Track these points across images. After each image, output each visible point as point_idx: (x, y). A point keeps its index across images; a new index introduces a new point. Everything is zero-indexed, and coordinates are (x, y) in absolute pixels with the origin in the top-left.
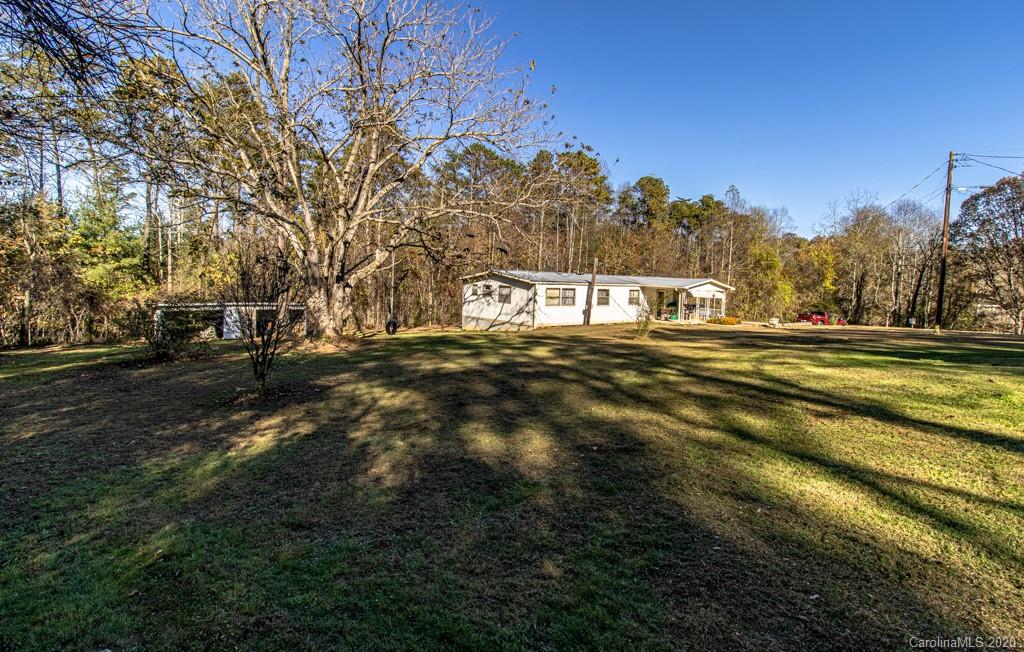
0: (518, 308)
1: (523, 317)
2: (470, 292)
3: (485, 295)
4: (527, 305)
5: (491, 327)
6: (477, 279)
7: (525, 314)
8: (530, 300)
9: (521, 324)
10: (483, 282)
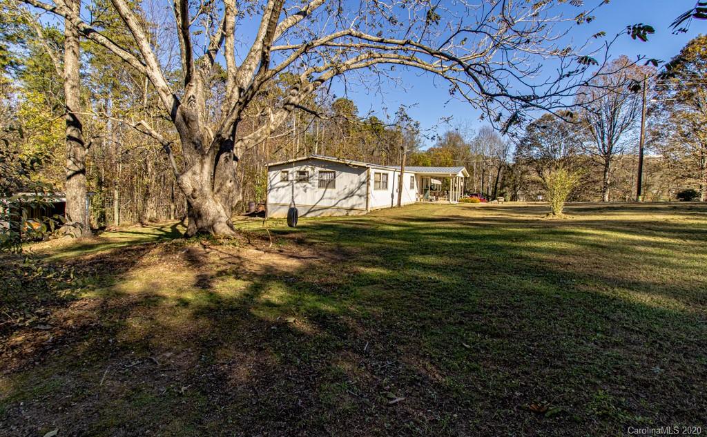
0: (347, 191)
1: (353, 201)
2: (278, 178)
3: (300, 181)
4: (359, 188)
5: (309, 212)
6: (289, 165)
7: (356, 197)
8: (364, 183)
9: (352, 209)
10: (298, 168)
